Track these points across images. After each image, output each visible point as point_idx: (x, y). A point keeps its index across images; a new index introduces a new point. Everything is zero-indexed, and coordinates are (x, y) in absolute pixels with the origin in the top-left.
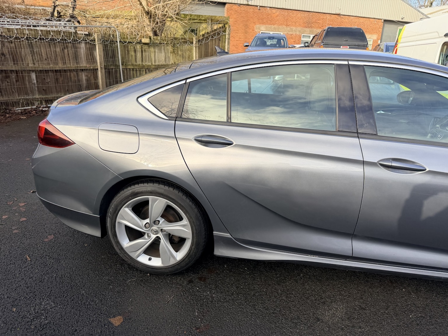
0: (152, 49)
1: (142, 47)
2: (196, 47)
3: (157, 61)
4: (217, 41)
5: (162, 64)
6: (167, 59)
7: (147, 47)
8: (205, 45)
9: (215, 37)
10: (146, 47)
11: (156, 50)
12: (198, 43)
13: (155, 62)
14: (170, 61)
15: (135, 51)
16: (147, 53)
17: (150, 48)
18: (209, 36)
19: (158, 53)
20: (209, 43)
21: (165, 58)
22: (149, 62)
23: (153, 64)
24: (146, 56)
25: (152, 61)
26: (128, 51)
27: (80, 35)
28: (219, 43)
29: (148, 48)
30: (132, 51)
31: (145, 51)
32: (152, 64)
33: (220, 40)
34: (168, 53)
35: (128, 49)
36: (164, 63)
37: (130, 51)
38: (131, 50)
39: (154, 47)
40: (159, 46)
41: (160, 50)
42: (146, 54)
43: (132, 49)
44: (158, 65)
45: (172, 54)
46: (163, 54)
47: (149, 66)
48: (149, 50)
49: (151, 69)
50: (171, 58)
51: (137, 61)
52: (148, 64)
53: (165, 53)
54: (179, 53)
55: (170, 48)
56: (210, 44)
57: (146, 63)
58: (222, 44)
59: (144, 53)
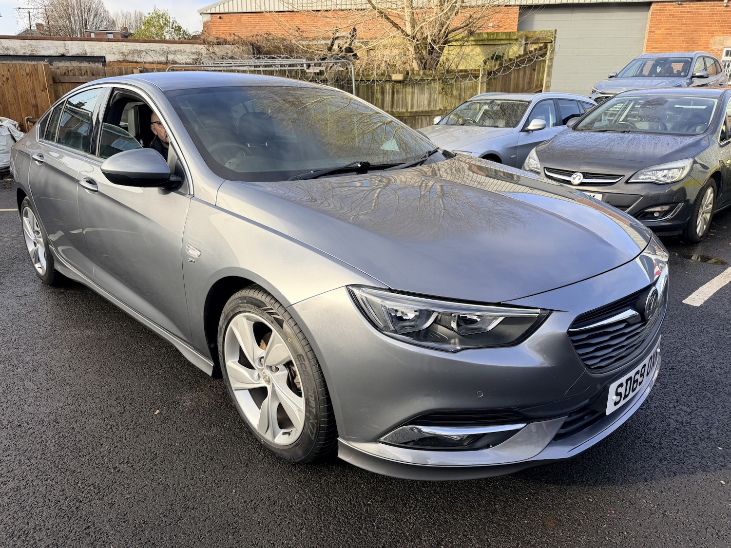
0: (409, 90)
1: (393, 87)
2: (482, 83)
3: (415, 106)
4: (528, 72)
5: (424, 110)
6: (432, 103)
7: (401, 87)
8: (503, 78)
9: (523, 66)
10: (399, 87)
11: (416, 91)
12: (486, 76)
13: (412, 107)
14: (437, 106)
15: (383, 93)
16: (401, 95)
17: (406, 87)
18: (512, 65)
19: (418, 94)
20: (512, 76)
21: (429, 102)
22: (402, 108)
23: (409, 110)
24: (398, 99)
25: (407, 106)
26: (373, 93)
27: (310, 75)
28: (531, 75)
29: (403, 88)
30: (378, 92)
31: (398, 92)
32: (407, 110)
33: (534, 70)
34: (435, 93)
35: (373, 90)
36: (427, 109)
37: (375, 93)
38: (377, 92)
39: (413, 85)
40: (420, 84)
41: (422, 90)
42: (399, 96)
43: (378, 91)
44: (416, 112)
45: (441, 95)
46: (426, 95)
47: (403, 113)
48: (404, 90)
49: (404, 118)
50: (439, 100)
51: (385, 106)
52: (401, 110)
53: (430, 94)
54: (455, 92)
55: (437, 86)
56: (514, 77)
57: (398, 110)
58: (537, 77)
59: (395, 96)
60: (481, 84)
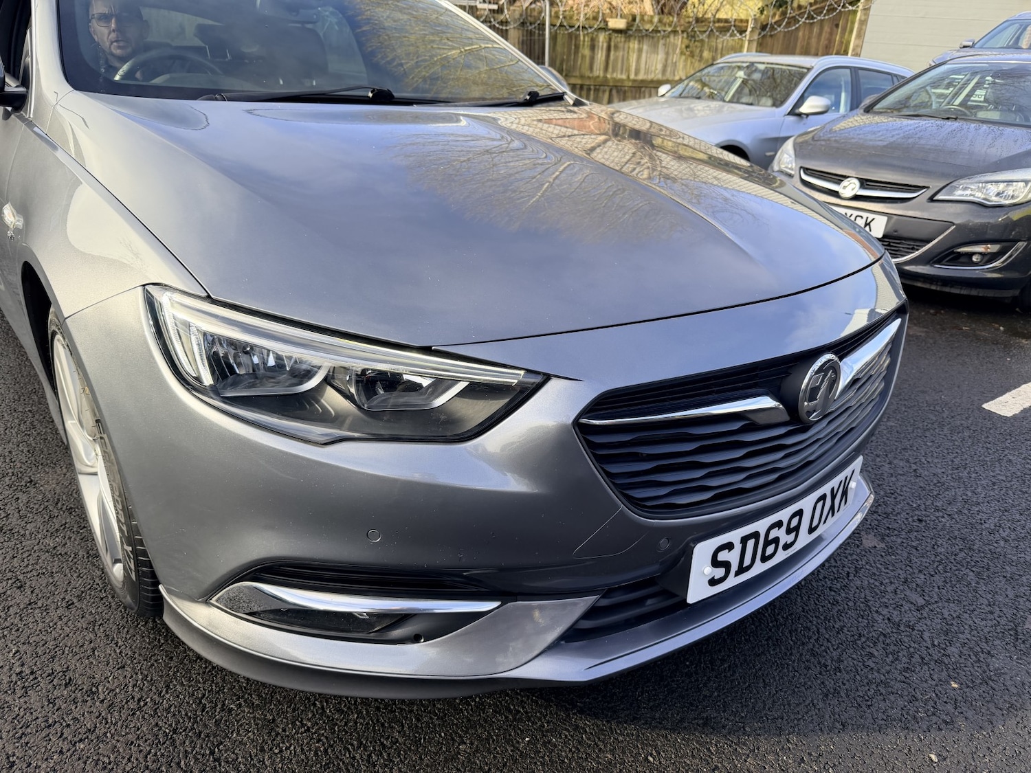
0: (634, 45)
1: (610, 39)
2: (750, 41)
3: (642, 72)
4: (827, 29)
5: (655, 79)
6: (669, 69)
7: (623, 40)
8: (784, 36)
9: (819, 18)
10: (619, 39)
11: (645, 47)
12: (757, 32)
13: (637, 73)
14: (676, 73)
15: (593, 47)
16: (621, 53)
17: (629, 41)
18: (801, 16)
19: (647, 53)
20: (801, 34)
21: (665, 67)
22: (621, 73)
23: (632, 77)
24: (616, 59)
25: (628, 71)
26: (577, 47)
27: (482, 12)
28: (831, 34)
29: (625, 41)
30: (586, 46)
31: (616, 47)
32: (628, 77)
33: (837, 26)
34: (674, 53)
35: (578, 42)
36: (660, 77)
37: (581, 46)
38: (584, 45)
39: (641, 39)
40: (653, 38)
41: (655, 47)
42: (617, 54)
43: (586, 43)
44: (642, 81)
45: (683, 57)
46: (661, 56)
47: (622, 81)
48: (626, 46)
49: (623, 88)
50: (681, 65)
51: (595, 68)
52: (619, 76)
53: (667, 54)
54: (706, 54)
55: (679, 41)
56: (804, 36)
57: (615, 75)
58: (842, 37)
59: (612, 53)
60: (749, 44)
